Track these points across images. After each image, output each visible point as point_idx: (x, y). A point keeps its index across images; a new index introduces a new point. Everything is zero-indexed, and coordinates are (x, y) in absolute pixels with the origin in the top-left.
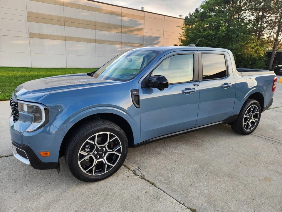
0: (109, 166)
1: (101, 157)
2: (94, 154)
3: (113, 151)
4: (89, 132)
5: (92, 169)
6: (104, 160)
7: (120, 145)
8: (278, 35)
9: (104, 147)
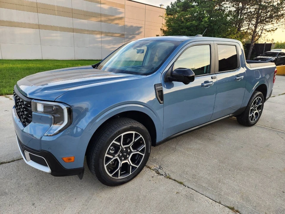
0: (133, 167)
1: (126, 158)
2: (119, 156)
3: (137, 151)
4: (115, 132)
5: (117, 172)
6: (129, 161)
7: (144, 145)
8: (256, 27)
9: (129, 147)
